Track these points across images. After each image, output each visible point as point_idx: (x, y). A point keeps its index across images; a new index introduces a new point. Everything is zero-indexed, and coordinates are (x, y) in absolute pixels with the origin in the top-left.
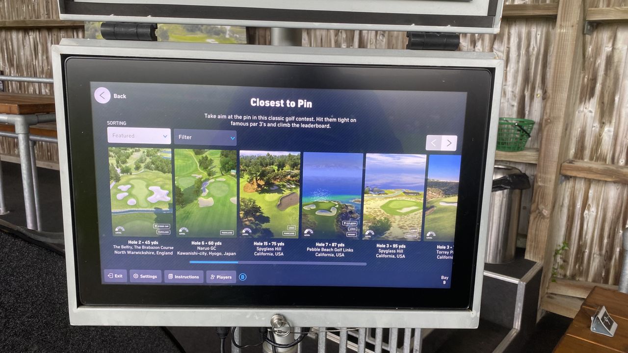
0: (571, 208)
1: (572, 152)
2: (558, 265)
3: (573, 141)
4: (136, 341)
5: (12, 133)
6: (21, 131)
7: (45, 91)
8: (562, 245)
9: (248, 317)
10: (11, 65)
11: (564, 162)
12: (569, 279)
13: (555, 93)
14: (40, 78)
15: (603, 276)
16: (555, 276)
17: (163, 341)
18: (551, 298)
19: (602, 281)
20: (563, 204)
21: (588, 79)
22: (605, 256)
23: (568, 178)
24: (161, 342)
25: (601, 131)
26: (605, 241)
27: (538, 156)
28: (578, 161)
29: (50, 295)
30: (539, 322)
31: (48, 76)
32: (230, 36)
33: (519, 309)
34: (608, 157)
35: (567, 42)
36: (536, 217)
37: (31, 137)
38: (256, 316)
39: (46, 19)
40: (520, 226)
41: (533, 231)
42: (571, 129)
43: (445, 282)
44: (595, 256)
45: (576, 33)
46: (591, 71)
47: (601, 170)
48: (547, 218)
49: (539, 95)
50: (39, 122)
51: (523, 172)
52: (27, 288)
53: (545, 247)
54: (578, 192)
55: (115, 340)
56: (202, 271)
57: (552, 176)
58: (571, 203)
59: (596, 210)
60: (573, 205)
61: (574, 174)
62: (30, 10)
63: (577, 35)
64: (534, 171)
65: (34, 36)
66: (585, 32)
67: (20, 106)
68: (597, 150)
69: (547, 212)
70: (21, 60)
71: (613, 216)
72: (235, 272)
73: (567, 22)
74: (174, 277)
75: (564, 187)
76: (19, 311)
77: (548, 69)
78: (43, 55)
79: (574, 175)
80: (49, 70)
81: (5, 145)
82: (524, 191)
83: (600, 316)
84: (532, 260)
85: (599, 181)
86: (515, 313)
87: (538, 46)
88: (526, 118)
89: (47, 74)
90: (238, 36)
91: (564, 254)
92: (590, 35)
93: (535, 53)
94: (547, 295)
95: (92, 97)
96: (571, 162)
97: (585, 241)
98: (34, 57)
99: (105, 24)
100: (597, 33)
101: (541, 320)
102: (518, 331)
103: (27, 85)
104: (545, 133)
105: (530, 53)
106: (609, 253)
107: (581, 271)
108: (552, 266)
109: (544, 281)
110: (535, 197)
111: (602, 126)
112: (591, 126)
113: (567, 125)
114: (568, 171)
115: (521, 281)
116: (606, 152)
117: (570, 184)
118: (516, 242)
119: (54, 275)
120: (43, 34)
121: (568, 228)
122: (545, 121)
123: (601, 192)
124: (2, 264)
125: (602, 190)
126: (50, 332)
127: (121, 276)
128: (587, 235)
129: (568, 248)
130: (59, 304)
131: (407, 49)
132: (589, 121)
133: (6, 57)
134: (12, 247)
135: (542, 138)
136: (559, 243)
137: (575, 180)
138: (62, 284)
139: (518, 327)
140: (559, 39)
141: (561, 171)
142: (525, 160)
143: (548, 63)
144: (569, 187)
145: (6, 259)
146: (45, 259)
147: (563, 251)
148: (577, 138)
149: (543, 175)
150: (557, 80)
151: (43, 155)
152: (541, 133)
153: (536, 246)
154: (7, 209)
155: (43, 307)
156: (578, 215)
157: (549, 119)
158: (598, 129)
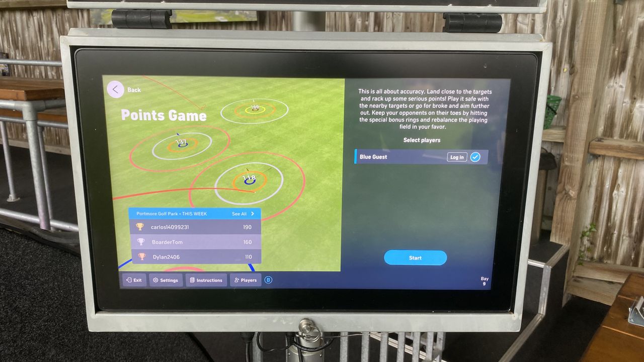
0: (599, 189)
1: (601, 129)
2: (585, 247)
3: (602, 118)
4: (156, 341)
5: (19, 119)
6: (28, 117)
7: (51, 74)
8: (589, 227)
9: (274, 321)
10: (16, 47)
11: (592, 141)
12: (596, 262)
13: (584, 67)
14: (46, 60)
15: (632, 259)
16: (581, 258)
17: (184, 340)
18: (578, 281)
19: (631, 264)
20: (590, 183)
21: (619, 53)
22: (635, 237)
23: (596, 157)
24: (181, 341)
25: (632, 107)
26: (635, 222)
27: (564, 136)
28: (607, 138)
29: (67, 298)
30: (565, 306)
31: (54, 58)
32: (240, 13)
33: (544, 294)
34: (639, 134)
35: (597, 14)
36: (562, 198)
37: (39, 123)
38: (283, 321)
40: (545, 207)
41: (559, 213)
42: (600, 105)
43: (484, 284)
44: (624, 238)
46: (622, 42)
47: (632, 148)
48: (574, 199)
49: (565, 71)
50: (47, 108)
51: (549, 151)
52: (43, 291)
53: (572, 229)
54: (606, 172)
55: (134, 341)
56: (226, 274)
57: (579, 155)
59: (626, 190)
60: (601, 184)
61: (602, 152)
63: (608, 5)
64: (560, 150)
65: (38, 17)
66: (616, 2)
67: (27, 92)
68: (627, 126)
69: (574, 193)
70: (26, 42)
72: (260, 275)
74: (196, 280)
75: (592, 166)
76: (34, 316)
77: (576, 42)
78: (48, 36)
79: (602, 154)
80: (55, 52)
81: (13, 130)
82: (549, 171)
83: (638, 307)
84: (557, 242)
85: (629, 160)
86: (541, 298)
87: (566, 17)
88: (552, 94)
89: (52, 57)
90: (247, 13)
91: (591, 236)
92: (621, 4)
93: (562, 24)
94: (573, 279)
95: (104, 90)
96: (600, 140)
97: (613, 222)
98: (39, 38)
99: (116, 12)
100: (629, 2)
101: (566, 304)
102: (543, 316)
103: (33, 68)
104: (572, 110)
105: (557, 25)
106: (639, 235)
107: (608, 254)
108: (578, 249)
109: (570, 264)
110: (561, 178)
111: (633, 102)
112: (622, 102)
113: (596, 101)
114: (597, 150)
115: (547, 265)
116: (637, 128)
117: (599, 163)
118: (541, 224)
119: (70, 276)
120: (47, 14)
121: (597, 209)
122: (573, 97)
123: (631, 171)
124: (15, 267)
125: (632, 169)
126: (67, 335)
127: (140, 280)
128: (616, 216)
129: (596, 231)
130: (76, 306)
131: (443, 32)
132: (619, 96)
133: (10, 39)
134: (25, 250)
135: (569, 116)
136: (586, 225)
137: (604, 159)
138: (78, 286)
139: (543, 312)
140: (589, 10)
141: (590, 150)
142: (551, 139)
143: (576, 35)
144: (597, 167)
145: (20, 262)
146: (60, 261)
147: (590, 233)
148: (606, 115)
149: (570, 154)
150: (585, 54)
151: (51, 140)
152: (568, 110)
153: (562, 228)
154: (17, 195)
155: (60, 310)
156: (607, 196)
157: (577, 95)
158: (629, 105)
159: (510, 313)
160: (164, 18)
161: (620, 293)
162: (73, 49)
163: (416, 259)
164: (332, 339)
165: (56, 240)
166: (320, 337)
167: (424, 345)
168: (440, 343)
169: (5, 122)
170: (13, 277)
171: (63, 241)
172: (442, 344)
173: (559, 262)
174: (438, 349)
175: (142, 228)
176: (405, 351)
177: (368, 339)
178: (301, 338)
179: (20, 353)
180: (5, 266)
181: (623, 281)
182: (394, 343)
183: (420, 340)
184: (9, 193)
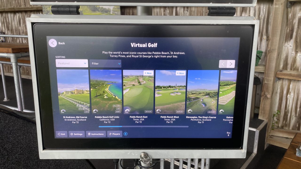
0: (281, 94)
1: (281, 66)
2: (275, 122)
3: (282, 61)
4: (72, 165)
5: (9, 62)
6: (13, 61)
7: (24, 42)
8: (277, 112)
9: (128, 154)
10: (8, 29)
11: (277, 71)
12: (280, 128)
13: (273, 37)
14: (22, 35)
15: (297, 127)
16: (273, 127)
17: (85, 164)
18: (272, 138)
19: (297, 129)
20: (277, 91)
21: (289, 30)
22: (298, 117)
23: (279, 79)
24: (84, 165)
25: (296, 56)
26: (298, 109)
27: (264, 69)
28: (285, 70)
29: (29, 143)
30: (266, 150)
32: (113, 13)
33: (256, 144)
34: (299, 69)
35: (279, 12)
36: (264, 98)
37: (18, 64)
38: (133, 153)
39: (24, 7)
40: (256, 103)
41: (263, 105)
42: (281, 55)
43: (228, 135)
44: (293, 117)
46: (291, 26)
47: (296, 75)
48: (270, 99)
49: (265, 39)
50: (22, 57)
51: (257, 76)
52: (18, 140)
53: (268, 113)
54: (284, 86)
56: (105, 131)
57: (272, 78)
58: (281, 91)
59: (293, 94)
60: (282, 92)
62: (16, 3)
63: (284, 8)
64: (263, 76)
65: (19, 15)
66: (288, 7)
67: (13, 49)
68: (294, 65)
69: (269, 96)
70: (13, 27)
72: (121, 131)
73: (279, 2)
74: (91, 134)
75: (277, 84)
76: (14, 152)
77: (269, 26)
78: (23, 24)
79: (282, 78)
81: (6, 68)
82: (258, 86)
84: (262, 119)
85: (295, 80)
86: (254, 145)
87: (264, 14)
88: (258, 50)
89: (25, 34)
90: (116, 13)
91: (278, 116)
92: (290, 8)
93: (263, 18)
94: (270, 136)
95: (47, 44)
96: (281, 71)
97: (288, 110)
98: (19, 25)
99: (53, 7)
100: (294, 7)
101: (267, 148)
102: (256, 154)
103: (16, 39)
104: (268, 57)
105: (260, 18)
106: (300, 116)
107: (286, 124)
108: (272, 122)
109: (268, 129)
110: (263, 89)
111: (297, 53)
112: (291, 54)
113: (279, 53)
114: (280, 76)
115: (257, 130)
116: (298, 66)
117: (281, 82)
118: (254, 111)
119: (31, 133)
120: (23, 14)
121: (280, 104)
122: (268, 51)
123: (296, 86)
124: (5, 129)
125: (296, 84)
126: (30, 162)
127: (64, 134)
128: (289, 107)
129: (280, 114)
130: (34, 148)
131: (208, 16)
132: (290, 51)
133: (6, 25)
134: (10, 120)
135: (266, 60)
136: (275, 111)
137: (283, 80)
138: (35, 138)
139: (256, 152)
140: (275, 11)
141: (276, 76)
142: (258, 71)
143: (269, 22)
144: (280, 84)
145: (7, 126)
146: (26, 126)
147: (277, 115)
148: (284, 59)
149: (267, 78)
150: (274, 31)
151: (24, 73)
152: (266, 57)
153: (264, 112)
154: (8, 98)
155: (26, 149)
156: (285, 97)
157: (270, 50)
158: (294, 55)
159: (241, 149)
160: (76, 9)
161: (292, 142)
162: (33, 24)
164: (156, 162)
166: (150, 161)
167: (200, 168)
168: (207, 167)
169: (2, 64)
170: (4, 133)
177: (173, 165)
178: (141, 162)
181: (293, 137)
182: (185, 167)
183: (198, 165)
184: (4, 97)
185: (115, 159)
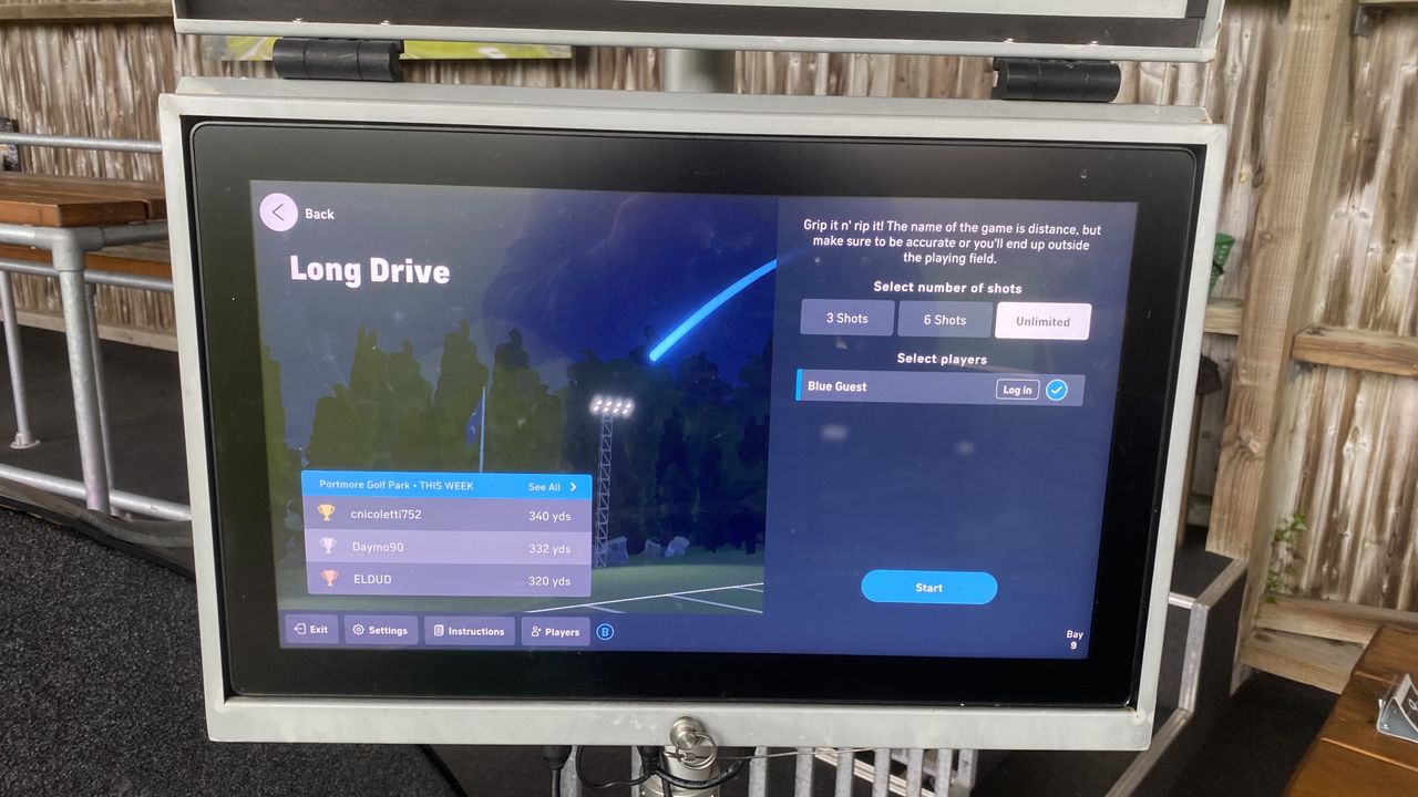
0: (1314, 437)
1: (1319, 307)
2: (1282, 565)
3: (1321, 284)
5: (44, 267)
6: (65, 263)
7: (113, 167)
8: (1291, 520)
9: (617, 722)
10: (36, 107)
11: (1301, 331)
12: (1305, 597)
13: (1284, 172)
14: (101, 138)
15: (1384, 590)
16: (1272, 589)
18: (1266, 639)
19: (1381, 603)
20: (1295, 424)
21: (1359, 141)
22: (1389, 545)
23: (1307, 367)
25: (1388, 260)
26: (1392, 511)
27: (1239, 321)
28: (1334, 328)
29: (158, 665)
30: (1236, 694)
31: (119, 132)
33: (1192, 666)
34: (1402, 319)
35: (1313, 56)
36: (1233, 457)
37: (89, 275)
38: (636, 722)
40: (1197, 472)
41: (1227, 489)
42: (1317, 254)
43: (1074, 645)
44: (1367, 545)
45: (1335, 34)
46: (1367, 119)
47: (1386, 349)
48: (1260, 459)
49: (1243, 179)
50: (107, 244)
52: (106, 650)
53: (1253, 524)
54: (1330, 400)
55: (304, 763)
56: (512, 619)
57: (1272, 363)
58: (1315, 424)
59: (1371, 441)
60: (1318, 428)
61: (1322, 358)
63: (1337, 37)
64: (1230, 352)
65: (86, 41)
66: (1356, 32)
67: (64, 209)
68: (1377, 302)
69: (1258, 445)
70: (57, 95)
71: (1410, 454)
72: (586, 623)
73: (1316, 9)
74: (446, 631)
75: (1298, 389)
76: (87, 704)
77: (1266, 117)
78: (106, 84)
79: (1323, 362)
80: (121, 120)
81: (25, 289)
82: (1206, 397)
83: (1399, 698)
84: (1222, 553)
85: (1380, 375)
86: (1184, 674)
87: (1245, 63)
89: (116, 130)
91: (1295, 542)
92: (1367, 37)
93: (1237, 78)
94: (1255, 633)
95: (254, 215)
96: (1317, 331)
97: (1344, 510)
98: (86, 86)
99: (283, 43)
100: (1383, 32)
101: (1240, 688)
102: (1189, 715)
103: (72, 153)
104: (1258, 265)
105: (1227, 80)
106: (1399, 539)
107: (1332, 579)
108: (1266, 568)
109: (1248, 601)
110: (1232, 413)
111: (1390, 249)
112: (1365, 248)
113: (1309, 245)
114: (1310, 353)
115: (1198, 602)
116: (1397, 309)
117: (1313, 381)
118: (1187, 512)
119: (167, 620)
120: (107, 36)
121: (1307, 482)
122: (1260, 236)
123: (1384, 399)
124: (47, 597)
125: (1386, 395)
126: (158, 750)
127: (325, 630)
128: (1351, 497)
129: (1305, 527)
130: (178, 684)
131: (993, 98)
132: (1360, 236)
133: (23, 89)
134: (70, 560)
135: (1250, 277)
136: (1283, 517)
137: (1326, 372)
138: (184, 641)
139: (1189, 705)
140: (1295, 47)
141: (1294, 352)
142: (1217, 328)
143: (1267, 102)
144: (1309, 389)
145: (58, 586)
146: (145, 585)
147: (1294, 534)
148: (1330, 277)
149: (1251, 362)
150: (1287, 143)
151: (110, 312)
152: (1249, 265)
153: (1231, 523)
154: (34, 433)
155: (142, 693)
156: (1330, 452)
157: (1267, 233)
158: (1380, 255)
159: (1128, 710)
160: (388, 57)
161: (1358, 666)
162: (188, 122)
163: (931, 589)
164: (740, 763)
165: (138, 538)
166: (716, 758)
167: (930, 777)
168: (965, 771)
169: (8, 273)
170: (42, 619)
171: (153, 541)
172: (969, 774)
173: (1225, 595)
174: (959, 785)
175: (331, 516)
176: (891, 789)
177: (811, 762)
178: (672, 759)
179: (55, 787)
180: (26, 594)
181: (1365, 640)
182: (866, 771)
183: (923, 765)
184: (16, 430)
185: (554, 747)
